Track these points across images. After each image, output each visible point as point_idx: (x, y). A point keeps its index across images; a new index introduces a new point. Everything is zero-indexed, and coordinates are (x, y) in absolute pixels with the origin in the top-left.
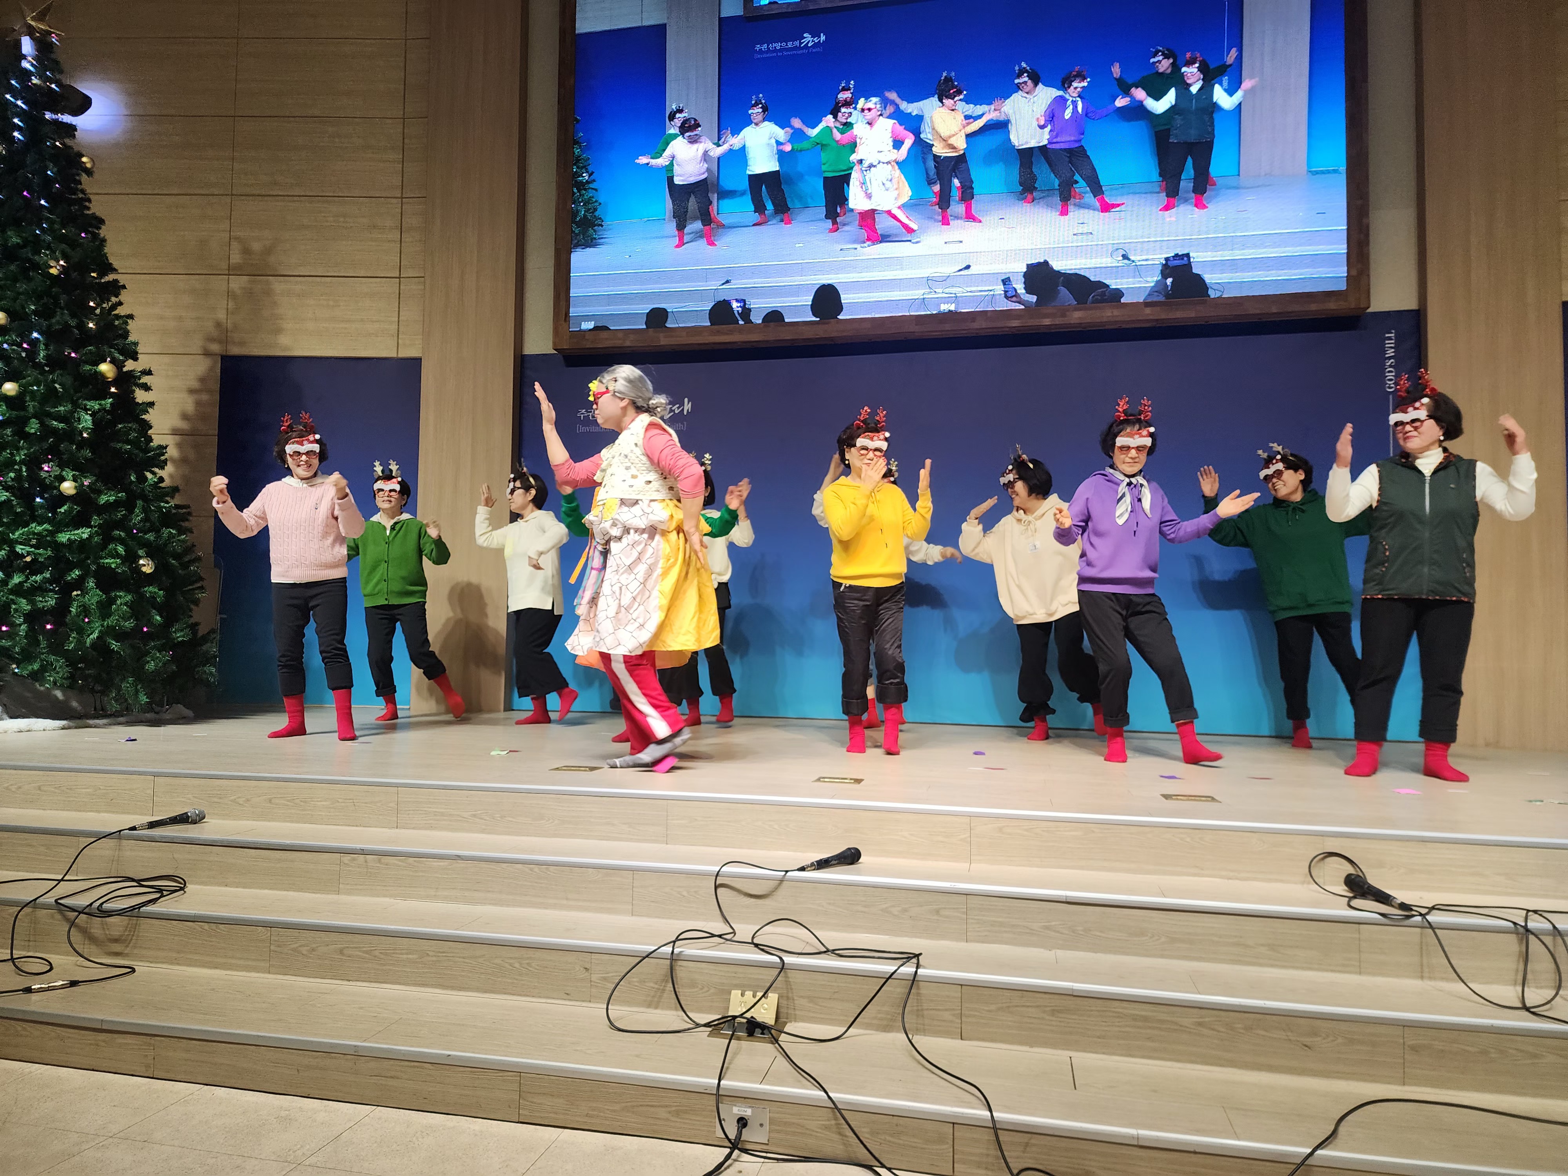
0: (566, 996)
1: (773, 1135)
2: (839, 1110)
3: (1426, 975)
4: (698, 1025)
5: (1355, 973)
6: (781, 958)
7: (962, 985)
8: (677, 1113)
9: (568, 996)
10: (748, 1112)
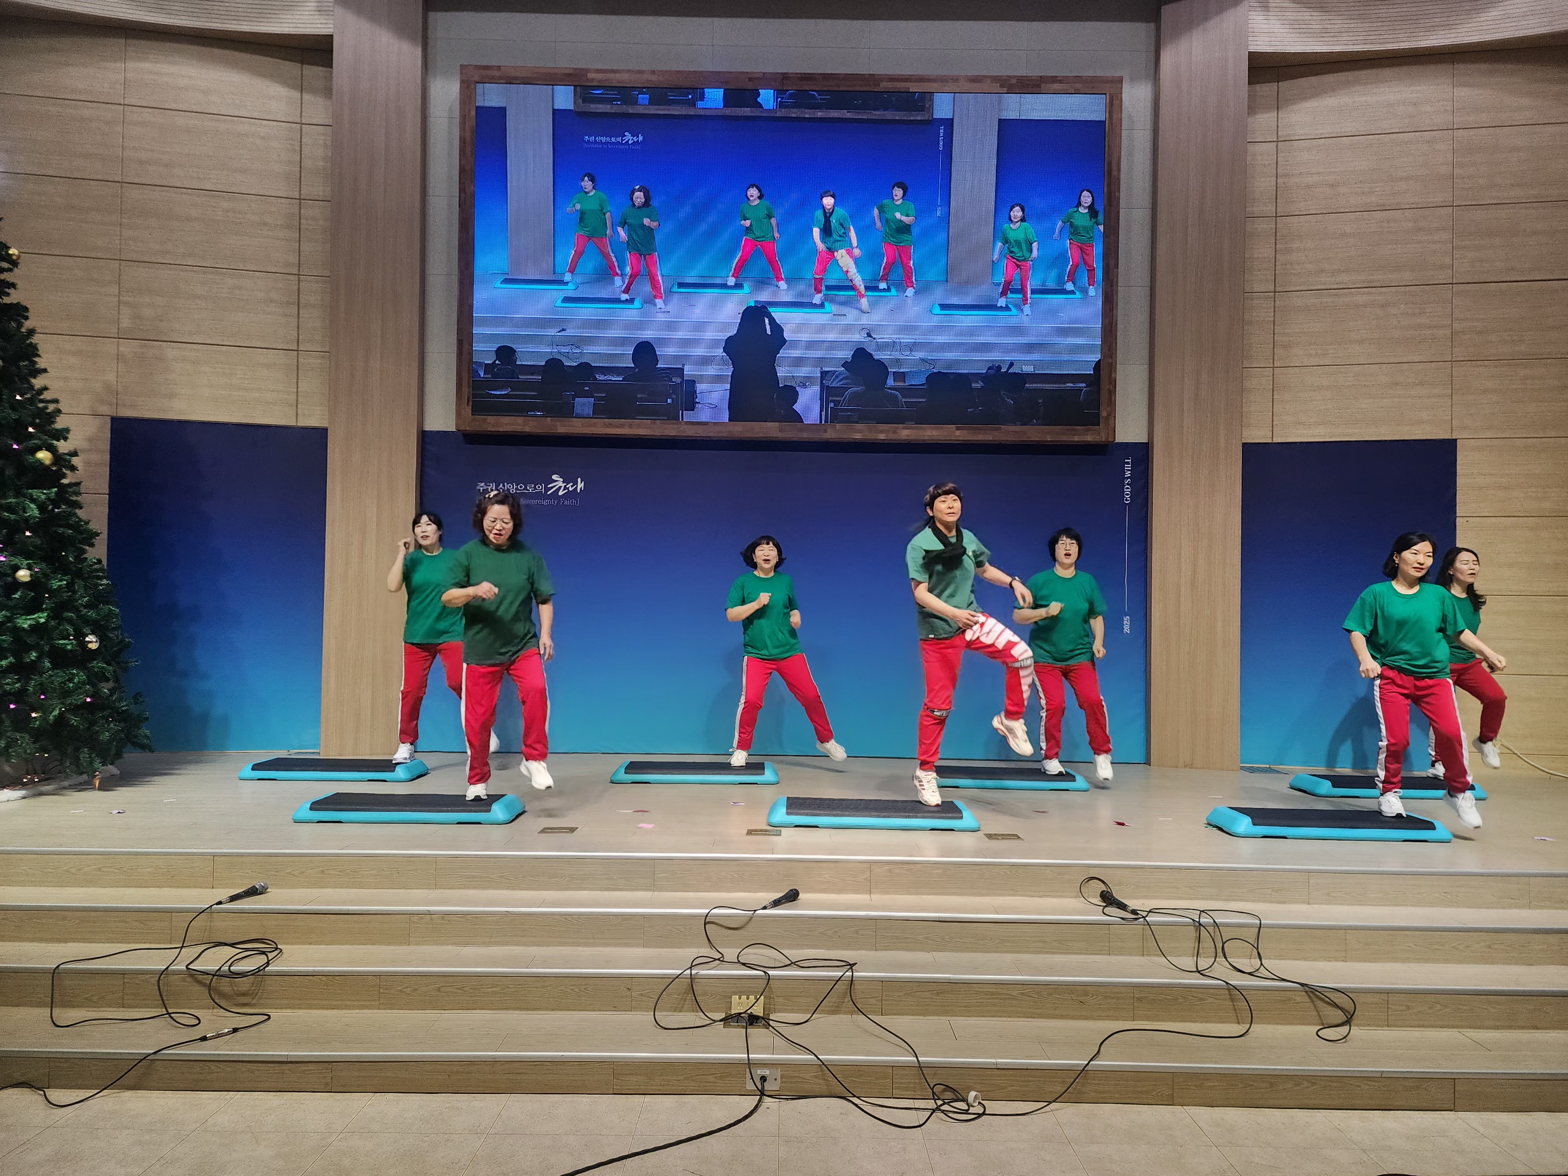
0: (614, 1009)
1: (783, 1085)
2: (825, 1066)
3: (1145, 953)
4: (715, 1021)
5: (1106, 954)
6: (765, 972)
7: (882, 981)
8: (721, 1078)
9: (615, 1008)
10: (766, 1072)
